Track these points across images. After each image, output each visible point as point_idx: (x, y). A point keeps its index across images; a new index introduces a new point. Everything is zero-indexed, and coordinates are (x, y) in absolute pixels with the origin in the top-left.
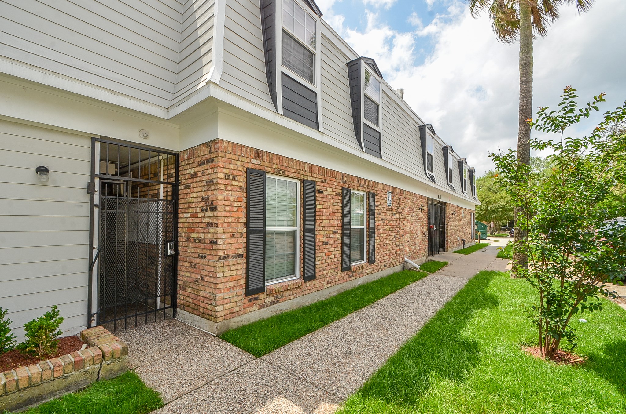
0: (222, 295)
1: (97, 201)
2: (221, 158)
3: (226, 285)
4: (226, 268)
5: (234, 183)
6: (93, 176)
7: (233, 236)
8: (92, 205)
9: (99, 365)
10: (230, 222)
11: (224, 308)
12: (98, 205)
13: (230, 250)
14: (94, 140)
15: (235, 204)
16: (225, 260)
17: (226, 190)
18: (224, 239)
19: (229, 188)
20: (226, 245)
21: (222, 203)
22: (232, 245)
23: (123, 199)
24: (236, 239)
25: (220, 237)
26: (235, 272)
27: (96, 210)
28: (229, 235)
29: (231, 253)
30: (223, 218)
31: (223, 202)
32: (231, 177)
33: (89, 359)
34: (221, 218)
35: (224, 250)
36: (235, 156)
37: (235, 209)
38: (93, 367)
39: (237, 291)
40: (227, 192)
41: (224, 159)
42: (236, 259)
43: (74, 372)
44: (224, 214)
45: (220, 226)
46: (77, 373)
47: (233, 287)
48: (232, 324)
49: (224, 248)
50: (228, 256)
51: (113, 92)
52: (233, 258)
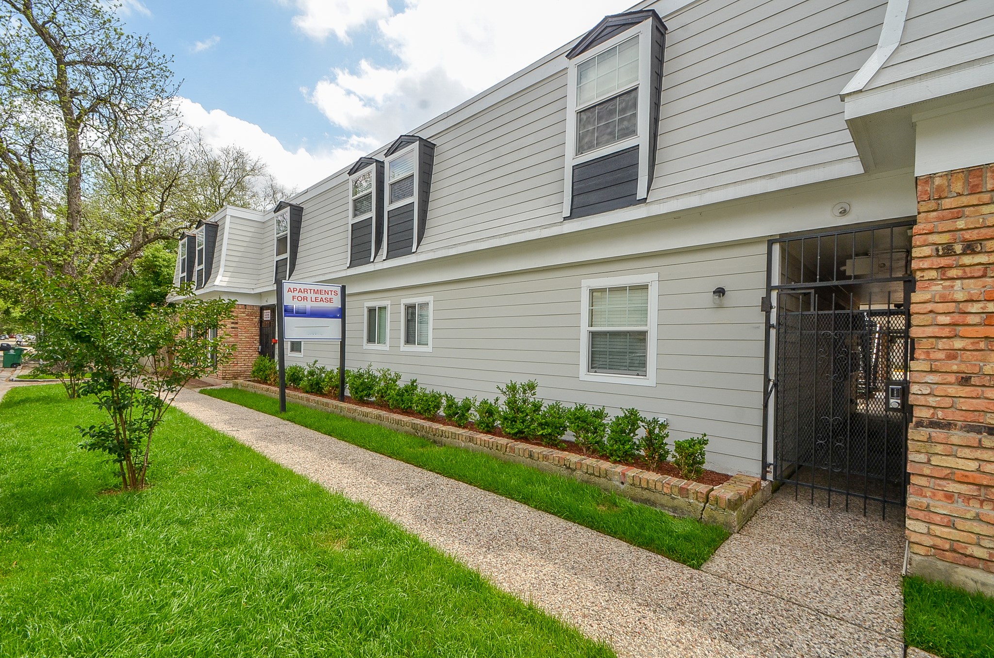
0: (925, 501)
1: (773, 320)
2: (924, 214)
3: (939, 485)
4: (939, 449)
5: (967, 260)
6: (770, 288)
7: (965, 381)
8: (768, 326)
9: (702, 505)
10: (959, 350)
11: (931, 531)
12: (775, 325)
13: (957, 412)
14: (771, 242)
15: (975, 308)
16: (938, 430)
17: (942, 279)
18: (932, 386)
19: (953, 273)
20: (939, 399)
21: (926, 308)
22: (962, 400)
23: (809, 315)
24: (979, 389)
25: (917, 380)
26: (973, 465)
27: (773, 332)
28: (952, 378)
29: (962, 419)
30: (933, 340)
31: (929, 307)
32: (958, 248)
33: (692, 491)
34: (924, 340)
35: (934, 408)
36: (978, 196)
37: (971, 319)
38: (697, 503)
39: (981, 511)
40: (948, 283)
41: (934, 214)
42: (980, 436)
43: (679, 497)
44: (930, 331)
45: (922, 357)
46: (682, 500)
47: (968, 498)
48: (963, 578)
49: (934, 404)
50: (950, 424)
51: (770, 176)
52: (968, 432)
